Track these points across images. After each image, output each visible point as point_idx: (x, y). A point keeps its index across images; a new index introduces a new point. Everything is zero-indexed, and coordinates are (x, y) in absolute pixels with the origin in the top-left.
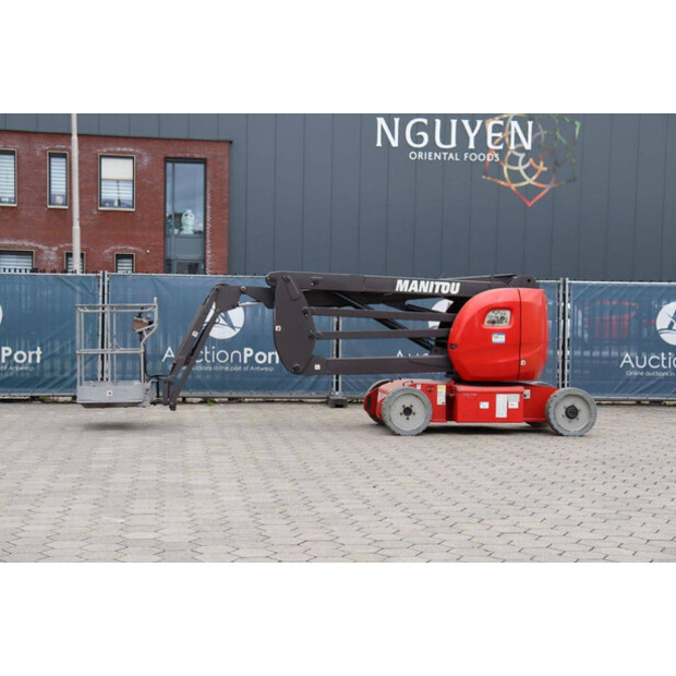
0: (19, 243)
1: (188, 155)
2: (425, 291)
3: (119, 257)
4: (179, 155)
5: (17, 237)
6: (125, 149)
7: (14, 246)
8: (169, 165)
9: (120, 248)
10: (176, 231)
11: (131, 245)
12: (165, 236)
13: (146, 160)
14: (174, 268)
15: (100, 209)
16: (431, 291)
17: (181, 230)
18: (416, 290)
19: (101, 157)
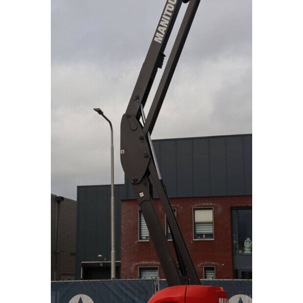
0: (151, 263)
1: (244, 205)
2: (167, 22)
3: (206, 269)
4: (239, 205)
5: (149, 260)
6: (207, 204)
7: (148, 265)
8: (234, 211)
9: (207, 263)
10: (240, 251)
11: (213, 261)
12: (233, 255)
13: (220, 209)
14: (240, 275)
15: (194, 240)
16: (169, 18)
17: (244, 251)
18: (165, 29)
19: (194, 210)
